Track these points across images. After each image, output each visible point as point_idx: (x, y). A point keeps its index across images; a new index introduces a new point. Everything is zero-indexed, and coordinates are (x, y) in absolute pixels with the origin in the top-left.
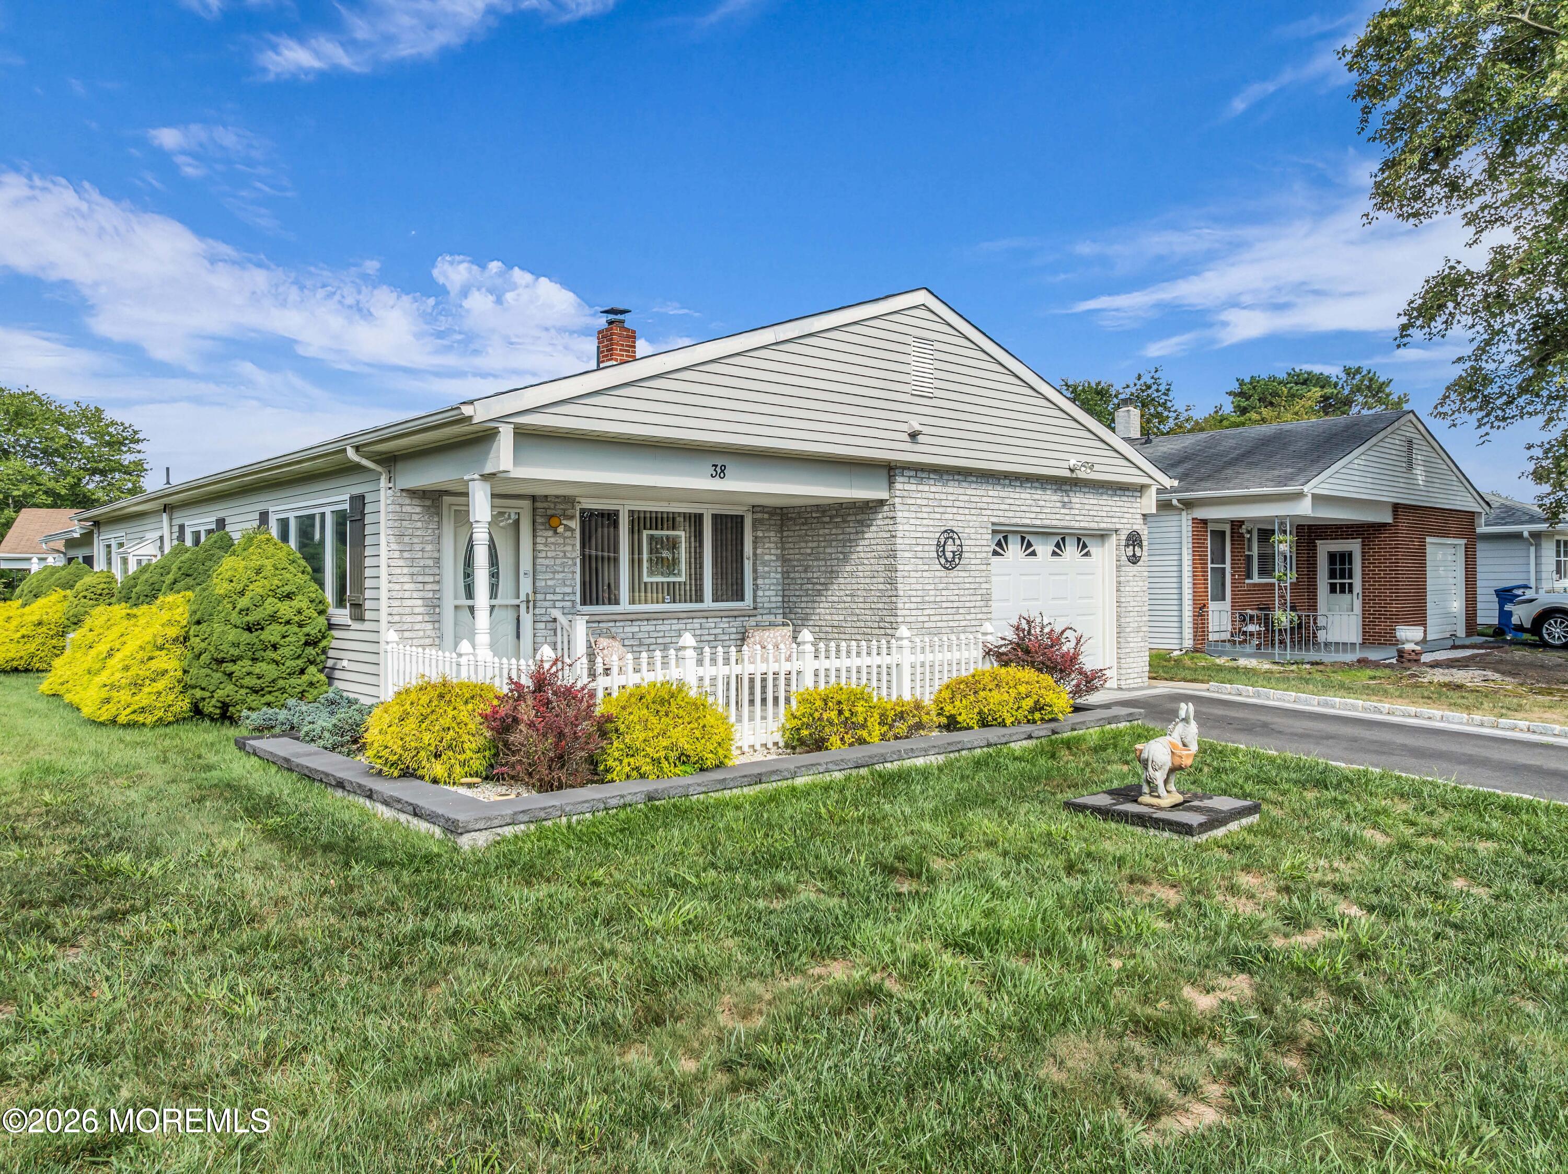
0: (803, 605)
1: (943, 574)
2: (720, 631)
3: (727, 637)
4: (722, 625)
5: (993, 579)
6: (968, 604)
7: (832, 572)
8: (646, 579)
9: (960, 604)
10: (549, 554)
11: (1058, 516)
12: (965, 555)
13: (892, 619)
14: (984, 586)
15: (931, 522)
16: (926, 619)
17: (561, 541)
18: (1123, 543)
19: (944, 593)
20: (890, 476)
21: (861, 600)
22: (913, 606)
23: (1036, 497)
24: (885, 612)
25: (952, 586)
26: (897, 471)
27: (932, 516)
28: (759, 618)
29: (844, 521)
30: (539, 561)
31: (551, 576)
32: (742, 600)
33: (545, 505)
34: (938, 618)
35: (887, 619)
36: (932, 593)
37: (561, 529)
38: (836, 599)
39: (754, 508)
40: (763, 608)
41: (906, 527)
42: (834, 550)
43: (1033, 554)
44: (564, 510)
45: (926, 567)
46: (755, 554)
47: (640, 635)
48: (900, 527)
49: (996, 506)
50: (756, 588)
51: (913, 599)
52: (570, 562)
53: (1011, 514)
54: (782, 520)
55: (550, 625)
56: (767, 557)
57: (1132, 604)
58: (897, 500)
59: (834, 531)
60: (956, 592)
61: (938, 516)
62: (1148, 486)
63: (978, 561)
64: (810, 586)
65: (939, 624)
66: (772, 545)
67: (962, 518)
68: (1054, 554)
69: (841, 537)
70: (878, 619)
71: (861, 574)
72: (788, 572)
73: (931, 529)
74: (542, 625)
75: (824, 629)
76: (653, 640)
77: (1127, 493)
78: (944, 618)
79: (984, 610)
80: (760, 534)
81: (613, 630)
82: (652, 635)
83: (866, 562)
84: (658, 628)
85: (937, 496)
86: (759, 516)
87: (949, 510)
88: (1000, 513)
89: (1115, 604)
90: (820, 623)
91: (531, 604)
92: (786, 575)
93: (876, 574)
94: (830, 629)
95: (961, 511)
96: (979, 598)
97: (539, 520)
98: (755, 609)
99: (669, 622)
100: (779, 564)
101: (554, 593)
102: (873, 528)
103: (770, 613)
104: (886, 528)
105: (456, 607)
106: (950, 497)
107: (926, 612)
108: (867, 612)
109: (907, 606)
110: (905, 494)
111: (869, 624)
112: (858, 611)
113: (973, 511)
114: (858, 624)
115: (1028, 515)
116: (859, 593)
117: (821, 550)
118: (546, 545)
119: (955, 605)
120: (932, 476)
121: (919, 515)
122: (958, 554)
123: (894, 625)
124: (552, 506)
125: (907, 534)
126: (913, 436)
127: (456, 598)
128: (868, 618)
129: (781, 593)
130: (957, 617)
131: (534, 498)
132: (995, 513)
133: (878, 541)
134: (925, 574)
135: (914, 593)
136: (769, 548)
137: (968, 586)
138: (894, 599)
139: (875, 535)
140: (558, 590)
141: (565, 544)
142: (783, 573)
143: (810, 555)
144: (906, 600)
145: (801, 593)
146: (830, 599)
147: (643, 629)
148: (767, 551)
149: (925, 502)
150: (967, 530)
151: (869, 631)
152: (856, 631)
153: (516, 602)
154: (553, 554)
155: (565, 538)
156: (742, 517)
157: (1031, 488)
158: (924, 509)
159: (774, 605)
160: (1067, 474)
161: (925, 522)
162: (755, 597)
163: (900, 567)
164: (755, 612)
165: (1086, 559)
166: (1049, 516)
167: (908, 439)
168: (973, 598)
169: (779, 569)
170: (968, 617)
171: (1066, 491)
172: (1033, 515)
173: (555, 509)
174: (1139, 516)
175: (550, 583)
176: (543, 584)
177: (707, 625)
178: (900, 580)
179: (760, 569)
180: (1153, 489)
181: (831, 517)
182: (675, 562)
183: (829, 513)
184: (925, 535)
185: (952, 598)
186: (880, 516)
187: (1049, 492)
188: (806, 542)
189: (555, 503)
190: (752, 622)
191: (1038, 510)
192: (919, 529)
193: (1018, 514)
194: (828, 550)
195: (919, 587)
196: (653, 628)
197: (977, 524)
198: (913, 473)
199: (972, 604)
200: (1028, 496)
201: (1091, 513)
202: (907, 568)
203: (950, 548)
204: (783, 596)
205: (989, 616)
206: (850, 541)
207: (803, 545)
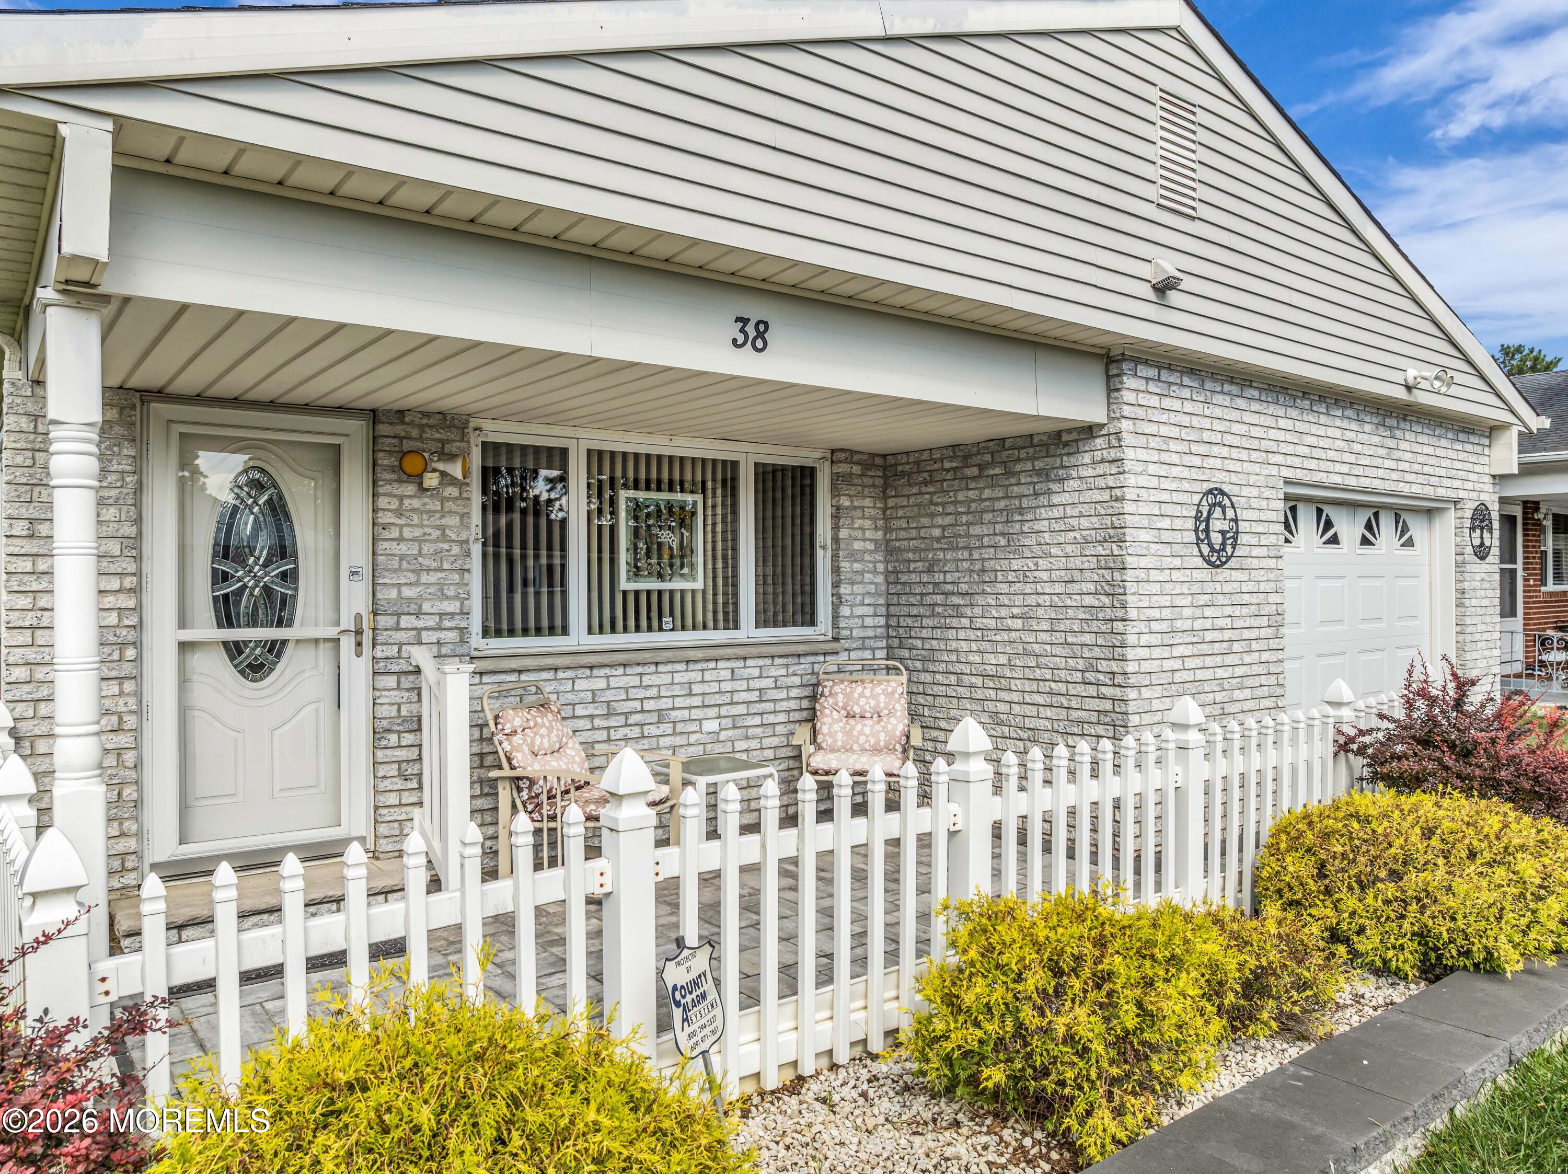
0: (925, 633)
1: (1205, 575)
2: (769, 683)
3: (783, 695)
4: (774, 672)
5: (1288, 584)
6: (1247, 634)
7: (983, 571)
8: (624, 584)
9: (1234, 635)
10: (407, 533)
11: (1380, 473)
12: (1243, 539)
13: (1114, 666)
14: (1273, 598)
15: (1186, 473)
16: (1177, 664)
17: (436, 505)
18: (1468, 523)
19: (1208, 612)
20: (1109, 377)
21: (1045, 626)
22: (1154, 639)
23: (1350, 435)
24: (1097, 652)
25: (1221, 600)
26: (1125, 366)
27: (1187, 460)
28: (844, 656)
29: (1009, 473)
30: (382, 546)
31: (412, 578)
32: (813, 622)
33: (399, 430)
34: (1197, 662)
35: (1103, 666)
36: (1187, 612)
37: (431, 480)
38: (991, 623)
39: (835, 454)
40: (850, 638)
41: (1142, 481)
42: (986, 530)
43: (1334, 540)
44: (443, 442)
45: (1177, 562)
46: (836, 540)
47: (609, 696)
48: (1131, 480)
49: (1290, 449)
50: (838, 600)
51: (1155, 626)
52: (456, 550)
53: (1313, 464)
54: (885, 477)
55: (407, 682)
56: (857, 545)
57: (1481, 627)
58: (1125, 425)
59: (987, 493)
60: (1228, 611)
61: (1197, 461)
62: (1505, 426)
63: (1263, 551)
64: (939, 599)
65: (1200, 675)
66: (868, 524)
67: (1237, 466)
68: (1365, 541)
69: (1002, 504)
70: (1081, 664)
71: (1044, 576)
72: (896, 572)
73: (1186, 486)
74: (391, 681)
75: (966, 680)
76: (637, 705)
77: (1472, 439)
78: (1209, 661)
79: (1274, 644)
80: (845, 502)
81: (548, 688)
82: (633, 693)
83: (1055, 551)
84: (646, 680)
85: (1195, 421)
86: (843, 468)
87: (1215, 450)
88: (1297, 461)
89: (1455, 629)
90: (958, 668)
91: (367, 639)
92: (892, 577)
93: (1077, 575)
94: (978, 681)
95: (1235, 453)
96: (1264, 621)
97: (385, 461)
98: (836, 639)
99: (669, 668)
100: (880, 556)
101: (418, 614)
102: (1073, 484)
103: (864, 648)
104: (1101, 482)
105: (184, 647)
106: (1217, 426)
107: (1178, 651)
108: (1058, 650)
109: (1144, 639)
110: (1140, 413)
111: (1063, 674)
112: (1037, 648)
113: (1255, 456)
114: (1038, 673)
115: (1339, 468)
116: (1040, 612)
117: (961, 530)
118: (399, 513)
119: (1227, 635)
120: (1186, 381)
121: (1165, 457)
122: (1232, 537)
123: (1119, 679)
124: (415, 433)
125: (1144, 494)
126: (1163, 288)
127: (183, 623)
128: (1061, 662)
129: (883, 610)
130: (1229, 660)
131: (374, 415)
132: (1290, 460)
133: (1084, 509)
134: (1176, 575)
135: (1155, 613)
136: (862, 529)
137: (1246, 598)
138: (1119, 626)
139: (1075, 497)
140: (426, 607)
141: (443, 514)
142: (887, 573)
143: (938, 540)
144: (1142, 627)
145: (922, 611)
146: (979, 623)
147: (614, 682)
148: (858, 534)
149: (1174, 432)
150: (1245, 491)
151: (1062, 688)
152: (1034, 686)
153: (332, 632)
154: (417, 533)
155: (443, 500)
156: (812, 471)
157: (1343, 417)
158: (1174, 446)
159: (870, 633)
160: (1400, 393)
161: (1175, 471)
162: (836, 617)
163: (1130, 561)
164: (835, 646)
165: (1407, 551)
166: (1368, 471)
167: (1151, 295)
168: (1255, 622)
169: (881, 567)
170: (1248, 659)
171: (1391, 428)
172: (1345, 469)
173: (420, 439)
174: (1487, 479)
175: (407, 592)
176: (393, 594)
177: (746, 673)
178: (1131, 587)
179: (845, 565)
180: (1514, 431)
181: (981, 467)
182: (686, 551)
183: (976, 460)
184: (1176, 497)
185: (1220, 623)
186: (1087, 459)
187: (1368, 428)
188: (932, 516)
189: (422, 427)
190: (832, 663)
191: (1352, 458)
192: (1166, 484)
193: (1324, 466)
194: (975, 530)
195: (1165, 601)
196: (636, 681)
197: (1261, 481)
198: (1152, 373)
199: (1253, 634)
200: (1337, 433)
201: (1427, 469)
202: (1144, 562)
203: (1217, 525)
204: (888, 616)
205: (1280, 655)
206: (1021, 510)
207: (925, 521)
